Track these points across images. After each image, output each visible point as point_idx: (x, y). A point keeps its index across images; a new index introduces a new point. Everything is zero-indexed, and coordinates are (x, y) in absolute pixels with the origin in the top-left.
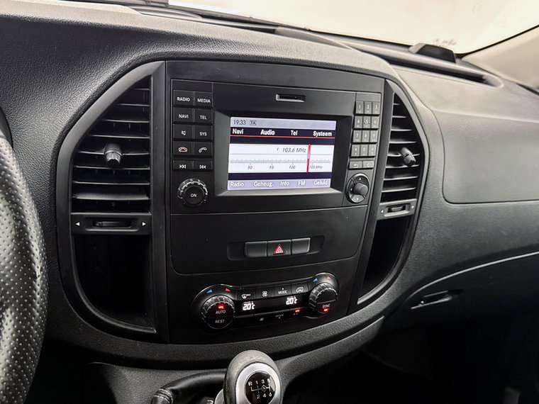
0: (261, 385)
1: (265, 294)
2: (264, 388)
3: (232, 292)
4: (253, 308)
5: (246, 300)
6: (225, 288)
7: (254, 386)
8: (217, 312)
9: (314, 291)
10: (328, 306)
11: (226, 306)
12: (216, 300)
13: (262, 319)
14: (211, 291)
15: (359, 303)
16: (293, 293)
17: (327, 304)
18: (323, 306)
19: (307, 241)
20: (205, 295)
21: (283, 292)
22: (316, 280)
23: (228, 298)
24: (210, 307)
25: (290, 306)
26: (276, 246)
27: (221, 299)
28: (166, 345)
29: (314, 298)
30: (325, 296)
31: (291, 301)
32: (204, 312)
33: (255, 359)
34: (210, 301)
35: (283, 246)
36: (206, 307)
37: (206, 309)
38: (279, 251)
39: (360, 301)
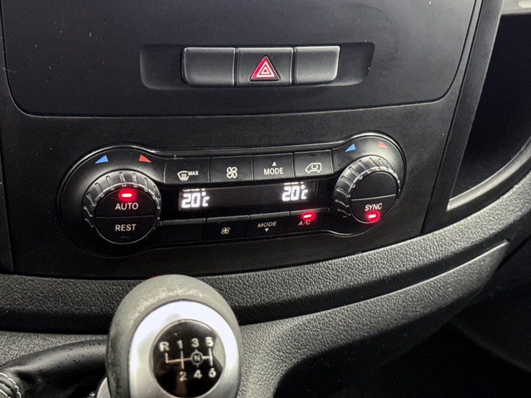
0: (188, 350)
1: (232, 173)
2: (197, 357)
3: (156, 164)
4: (205, 205)
5: (191, 185)
6: (137, 154)
7: (174, 353)
8: (118, 207)
9: (347, 172)
10: (377, 207)
11: (141, 195)
12: (118, 179)
13: (226, 231)
14: (104, 159)
15: (450, 207)
16: (299, 174)
17: (376, 202)
18: (367, 208)
19: (332, 54)
20: (92, 166)
21: (273, 172)
22: (352, 148)
23: (146, 178)
24: (101, 195)
25: (292, 205)
26: (256, 60)
27: (128, 178)
28: (7, 276)
29: (345, 187)
30: (371, 184)
31: (293, 193)
32: (88, 204)
33: (180, 292)
34: (103, 180)
35: (275, 60)
36: (94, 194)
37: (94, 197)
38: (266, 72)
39: (454, 204)
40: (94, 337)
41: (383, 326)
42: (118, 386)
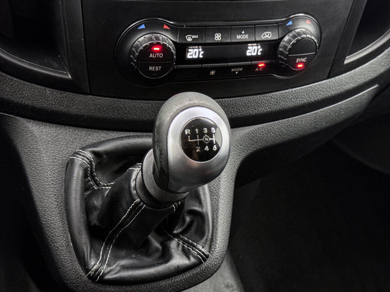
0: (202, 134)
1: (218, 37)
2: (206, 139)
3: (173, 30)
4: (201, 56)
5: (193, 44)
6: (162, 24)
7: (193, 135)
8: (151, 56)
9: (286, 38)
10: (304, 60)
11: (164, 48)
12: (151, 39)
13: (213, 73)
14: (143, 27)
15: (346, 62)
16: (257, 39)
17: (303, 57)
18: (298, 60)
20: (135, 31)
21: (242, 37)
22: (290, 23)
23: (167, 38)
24: (141, 48)
25: (252, 58)
27: (157, 38)
28: (86, 96)
29: (285, 47)
30: (301, 45)
31: (253, 50)
32: (133, 53)
33: (196, 102)
34: (142, 39)
36: (137, 47)
37: (137, 50)
39: (349, 60)
40: (135, 134)
41: (301, 133)
42: (161, 154)
